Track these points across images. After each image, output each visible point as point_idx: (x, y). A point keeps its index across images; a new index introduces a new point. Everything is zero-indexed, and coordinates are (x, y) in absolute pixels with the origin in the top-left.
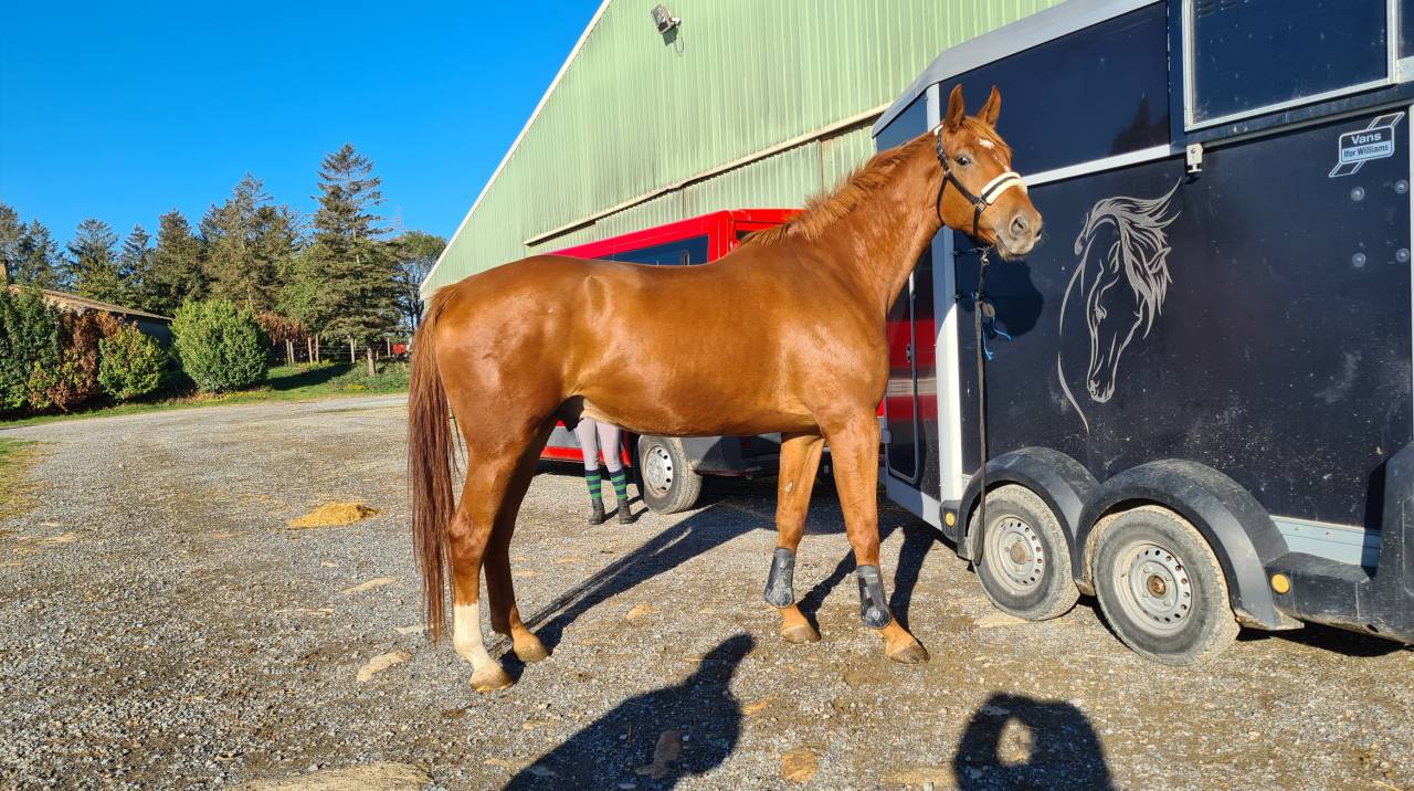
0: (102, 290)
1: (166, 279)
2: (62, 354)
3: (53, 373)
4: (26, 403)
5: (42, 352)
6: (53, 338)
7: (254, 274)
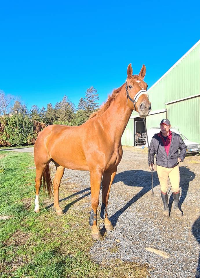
0: (37, 119)
1: (49, 117)
2: (34, 132)
3: (32, 136)
4: (27, 142)
5: (30, 131)
6: (32, 128)
7: (67, 116)
